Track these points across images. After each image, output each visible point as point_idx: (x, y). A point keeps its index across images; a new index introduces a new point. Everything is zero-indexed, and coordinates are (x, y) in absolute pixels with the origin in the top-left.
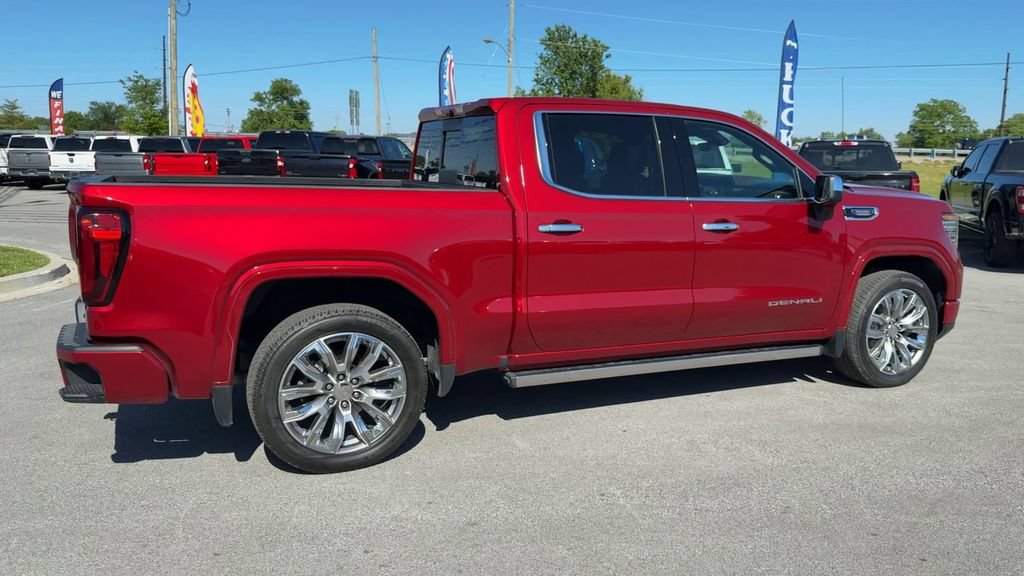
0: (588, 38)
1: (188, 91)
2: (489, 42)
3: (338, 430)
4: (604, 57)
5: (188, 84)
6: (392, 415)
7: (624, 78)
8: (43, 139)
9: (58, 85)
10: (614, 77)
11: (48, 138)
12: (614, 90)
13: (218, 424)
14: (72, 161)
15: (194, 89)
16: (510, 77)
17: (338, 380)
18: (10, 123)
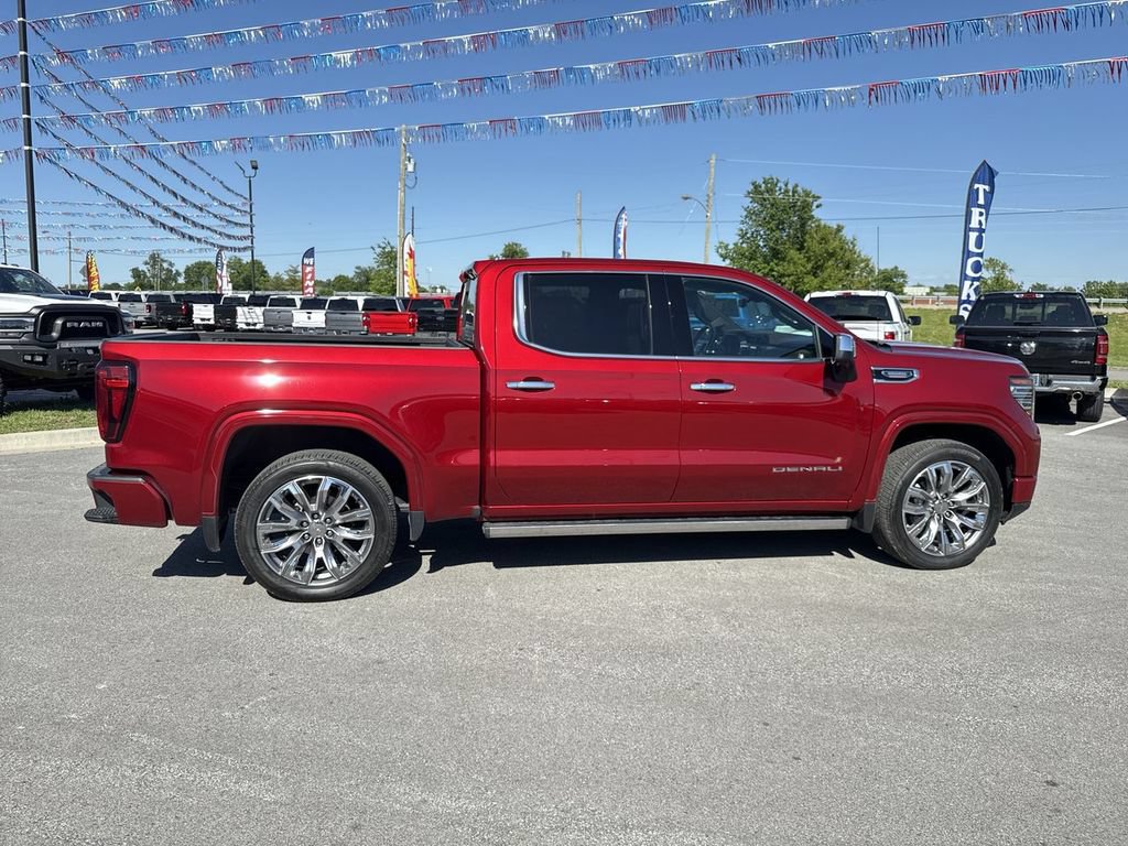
0: (799, 189)
1: (406, 256)
2: (686, 198)
3: (310, 567)
4: (814, 207)
5: (407, 250)
6: (361, 555)
7: (835, 227)
8: (294, 300)
9: (310, 253)
10: (825, 226)
11: (297, 298)
12: (824, 240)
13: (207, 550)
14: (309, 318)
15: (412, 255)
16: (708, 231)
17: (313, 518)
18: (293, 285)
